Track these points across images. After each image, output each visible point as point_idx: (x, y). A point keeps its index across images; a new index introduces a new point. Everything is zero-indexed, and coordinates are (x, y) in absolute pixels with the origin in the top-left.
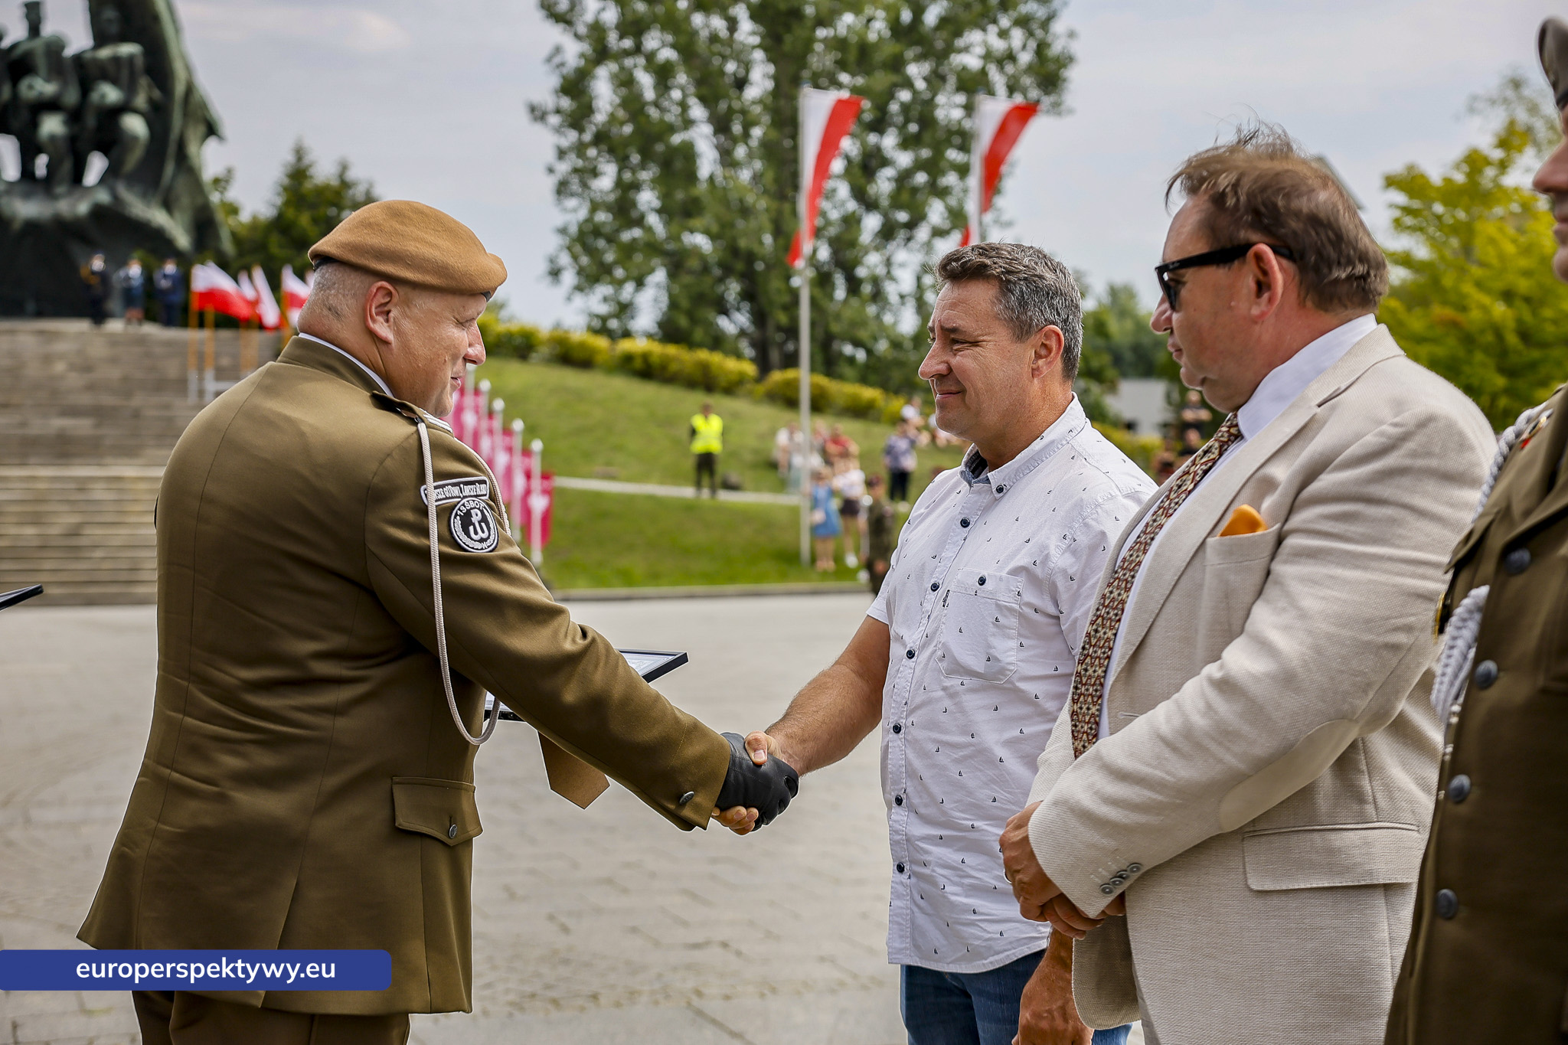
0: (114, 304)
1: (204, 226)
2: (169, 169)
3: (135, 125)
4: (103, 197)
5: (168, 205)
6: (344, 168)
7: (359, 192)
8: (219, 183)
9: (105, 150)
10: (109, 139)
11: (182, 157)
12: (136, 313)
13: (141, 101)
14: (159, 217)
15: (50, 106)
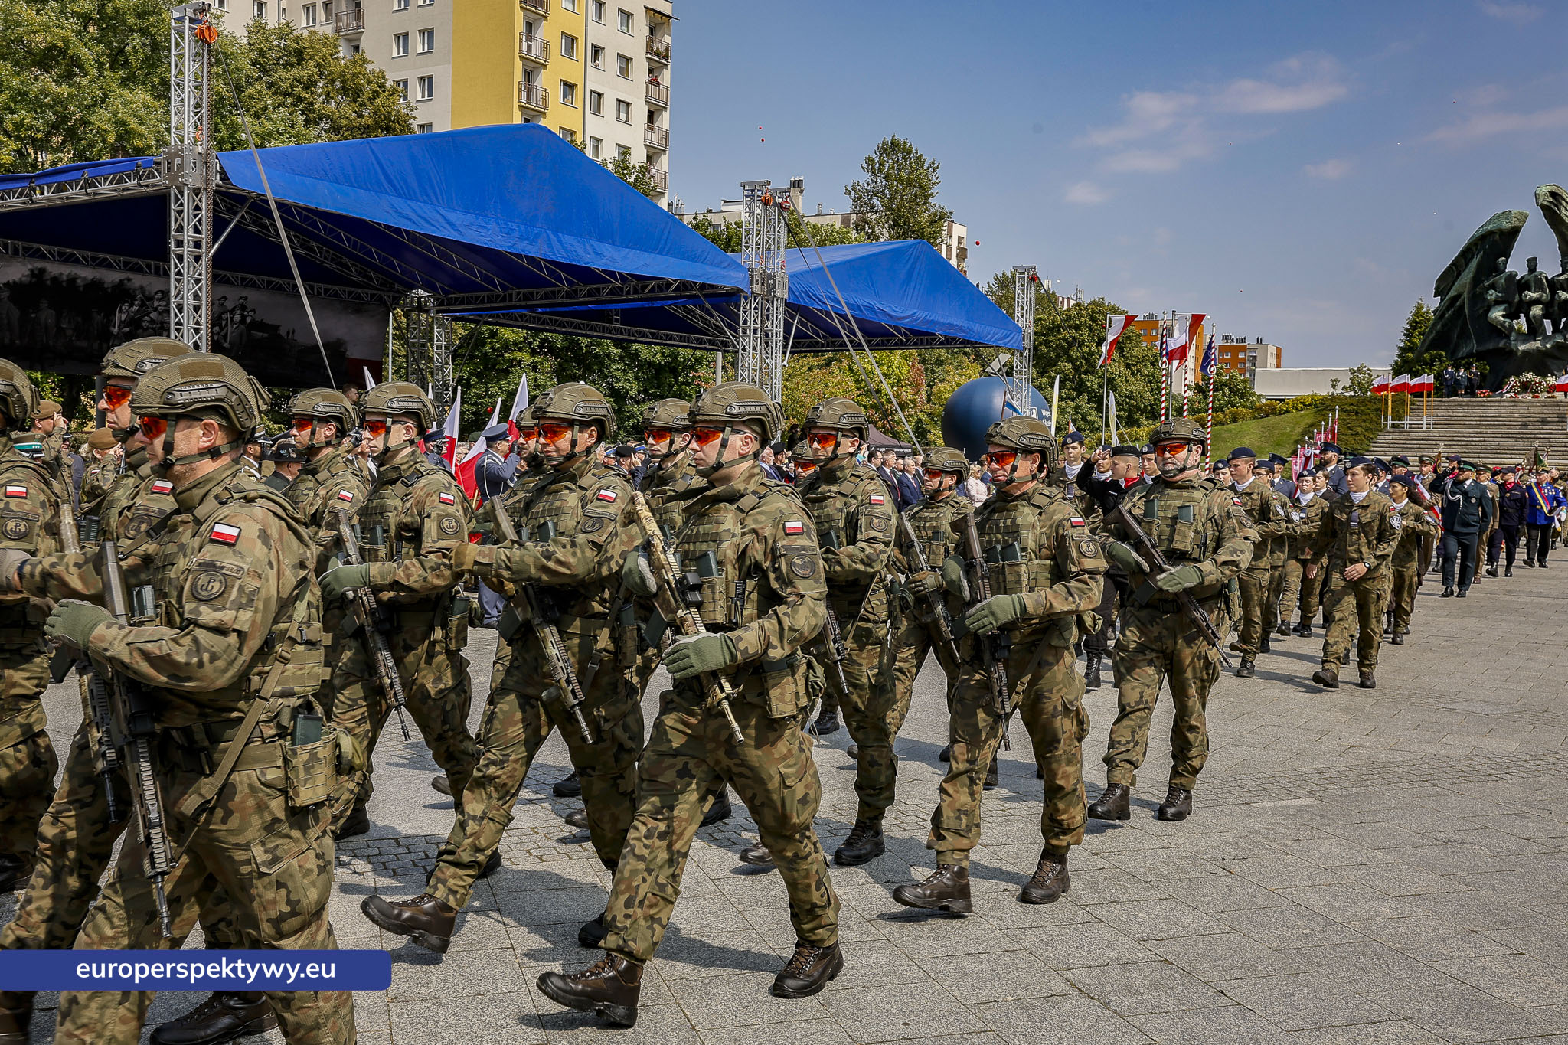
15: (1536, 302)
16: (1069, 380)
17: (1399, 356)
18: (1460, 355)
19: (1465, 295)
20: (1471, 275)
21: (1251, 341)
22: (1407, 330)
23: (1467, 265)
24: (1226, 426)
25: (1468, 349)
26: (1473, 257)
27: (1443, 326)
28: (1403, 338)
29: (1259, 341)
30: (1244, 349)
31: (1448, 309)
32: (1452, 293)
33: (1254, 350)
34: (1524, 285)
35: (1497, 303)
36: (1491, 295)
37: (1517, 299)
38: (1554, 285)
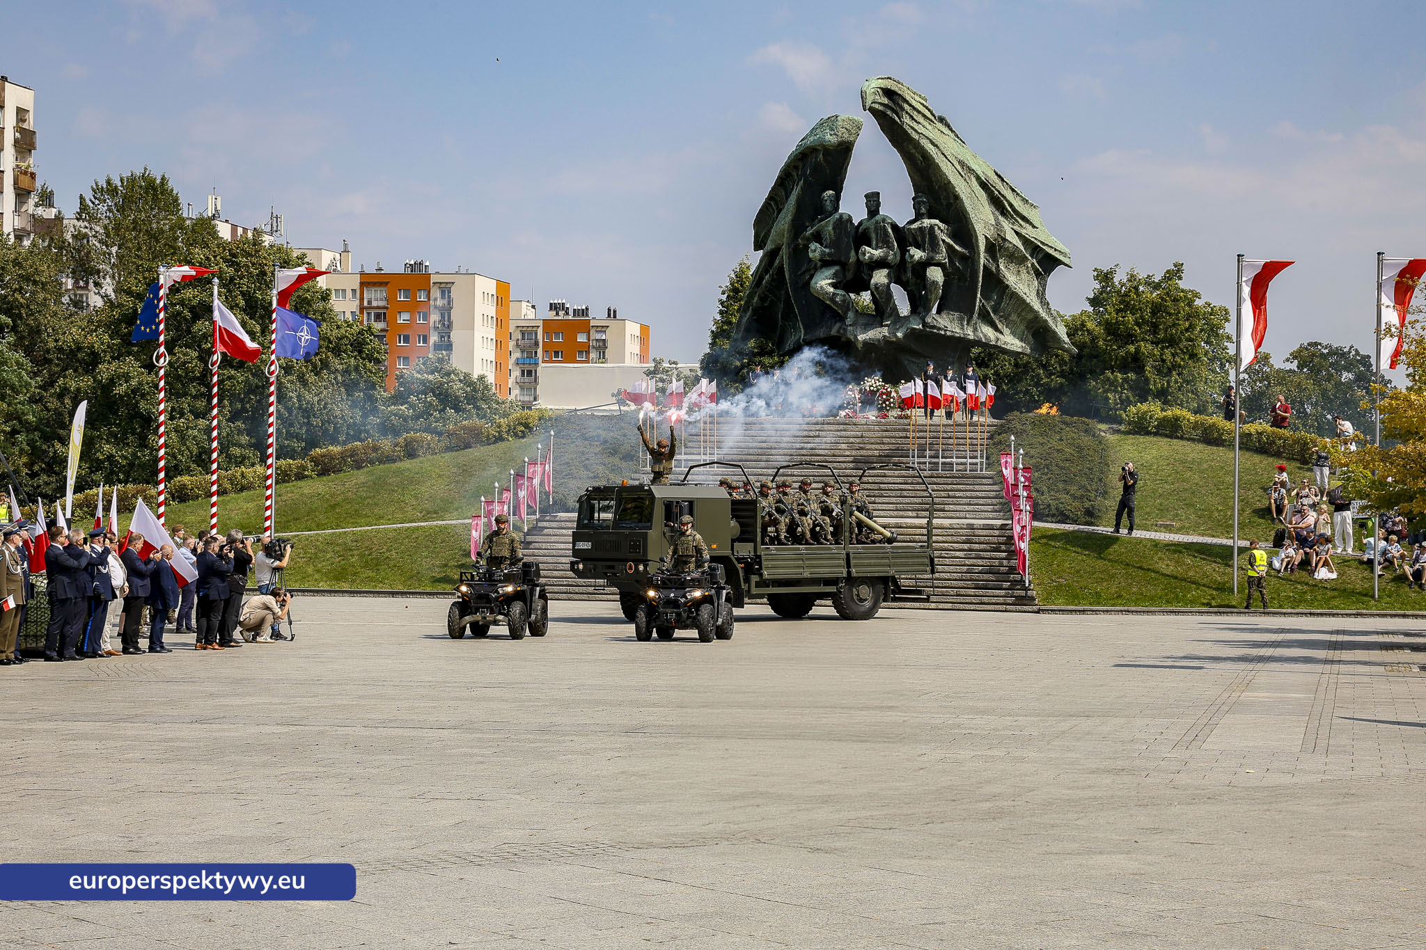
1: (1041, 332)
3: (936, 274)
4: (915, 323)
5: (992, 322)
13: (942, 256)
15: (880, 264)
16: (194, 379)
17: (713, 344)
18: (787, 348)
19: (784, 252)
20: (789, 217)
21: (597, 315)
22: (722, 303)
23: (787, 197)
24: (399, 464)
25: (797, 337)
26: (793, 189)
27: (762, 299)
28: (718, 317)
29: (612, 314)
30: (586, 327)
31: (766, 271)
32: (769, 246)
33: (603, 329)
34: (862, 237)
35: (825, 263)
36: (816, 251)
37: (852, 259)
38: (904, 237)
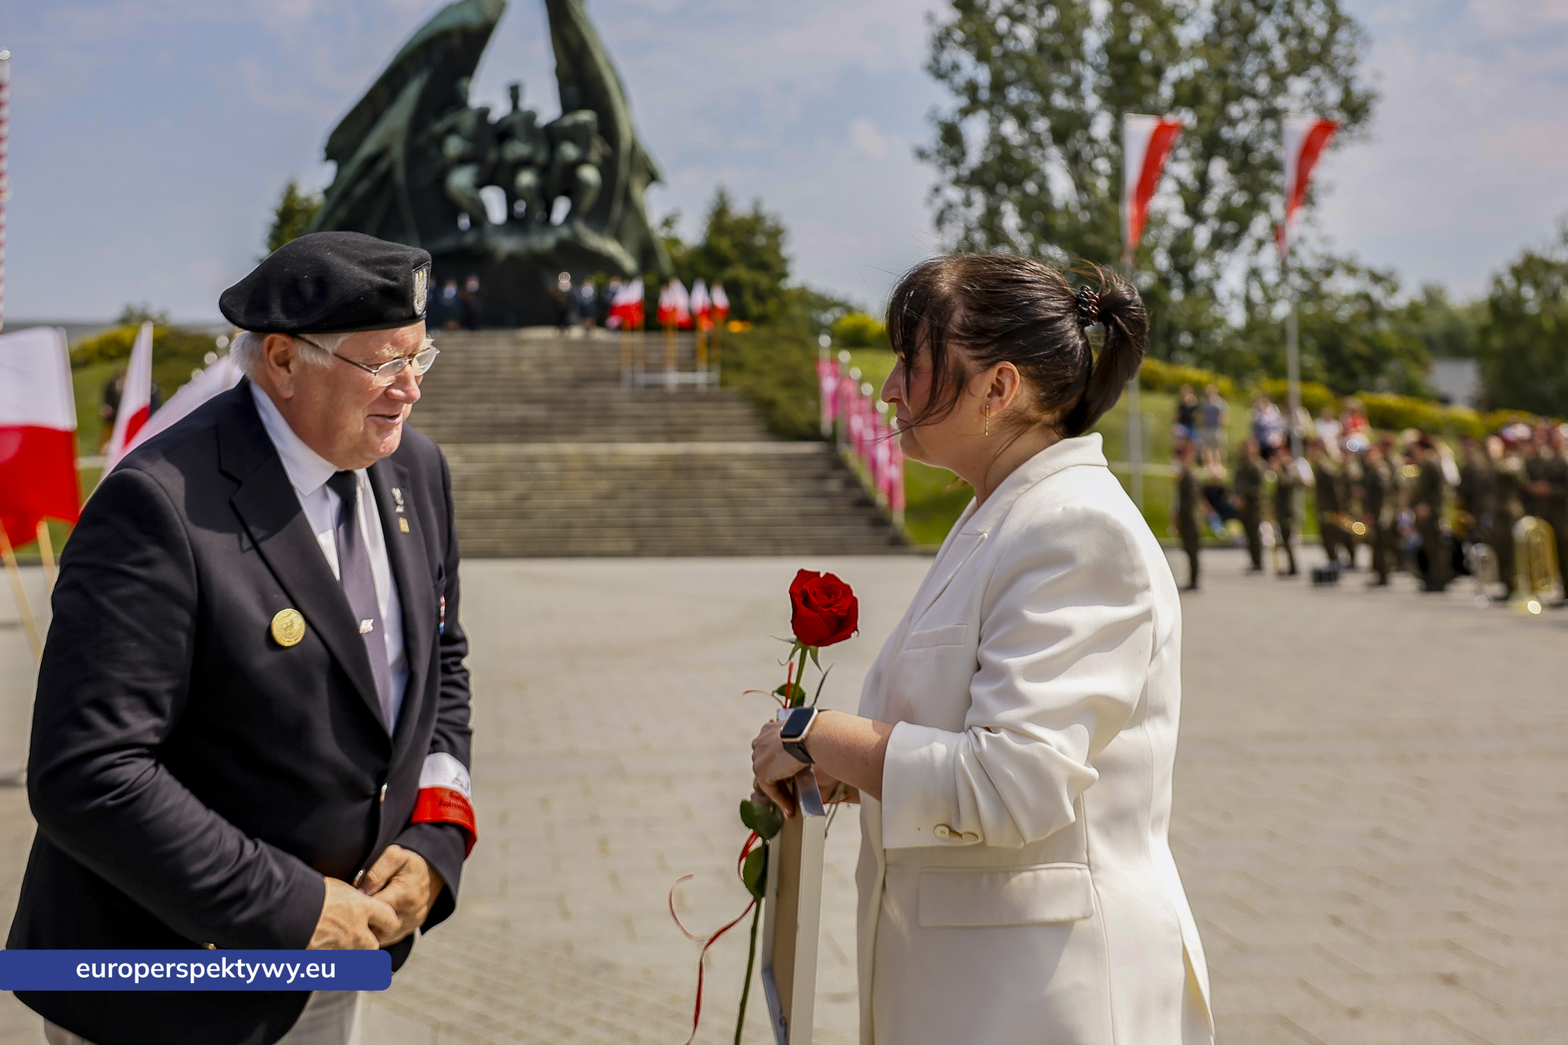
0: (574, 316)
1: (647, 253)
2: (617, 209)
3: (590, 174)
4: (565, 233)
5: (618, 236)
6: (757, 205)
7: (769, 223)
8: (668, 223)
9: (566, 193)
10: (571, 187)
11: (628, 199)
12: (589, 321)
13: (595, 155)
14: (612, 247)
15: (525, 163)
19: (396, 151)
20: (409, 111)
32: (369, 147)
34: (503, 133)
35: (462, 161)
36: (454, 146)
37: (492, 155)
38: (553, 135)
